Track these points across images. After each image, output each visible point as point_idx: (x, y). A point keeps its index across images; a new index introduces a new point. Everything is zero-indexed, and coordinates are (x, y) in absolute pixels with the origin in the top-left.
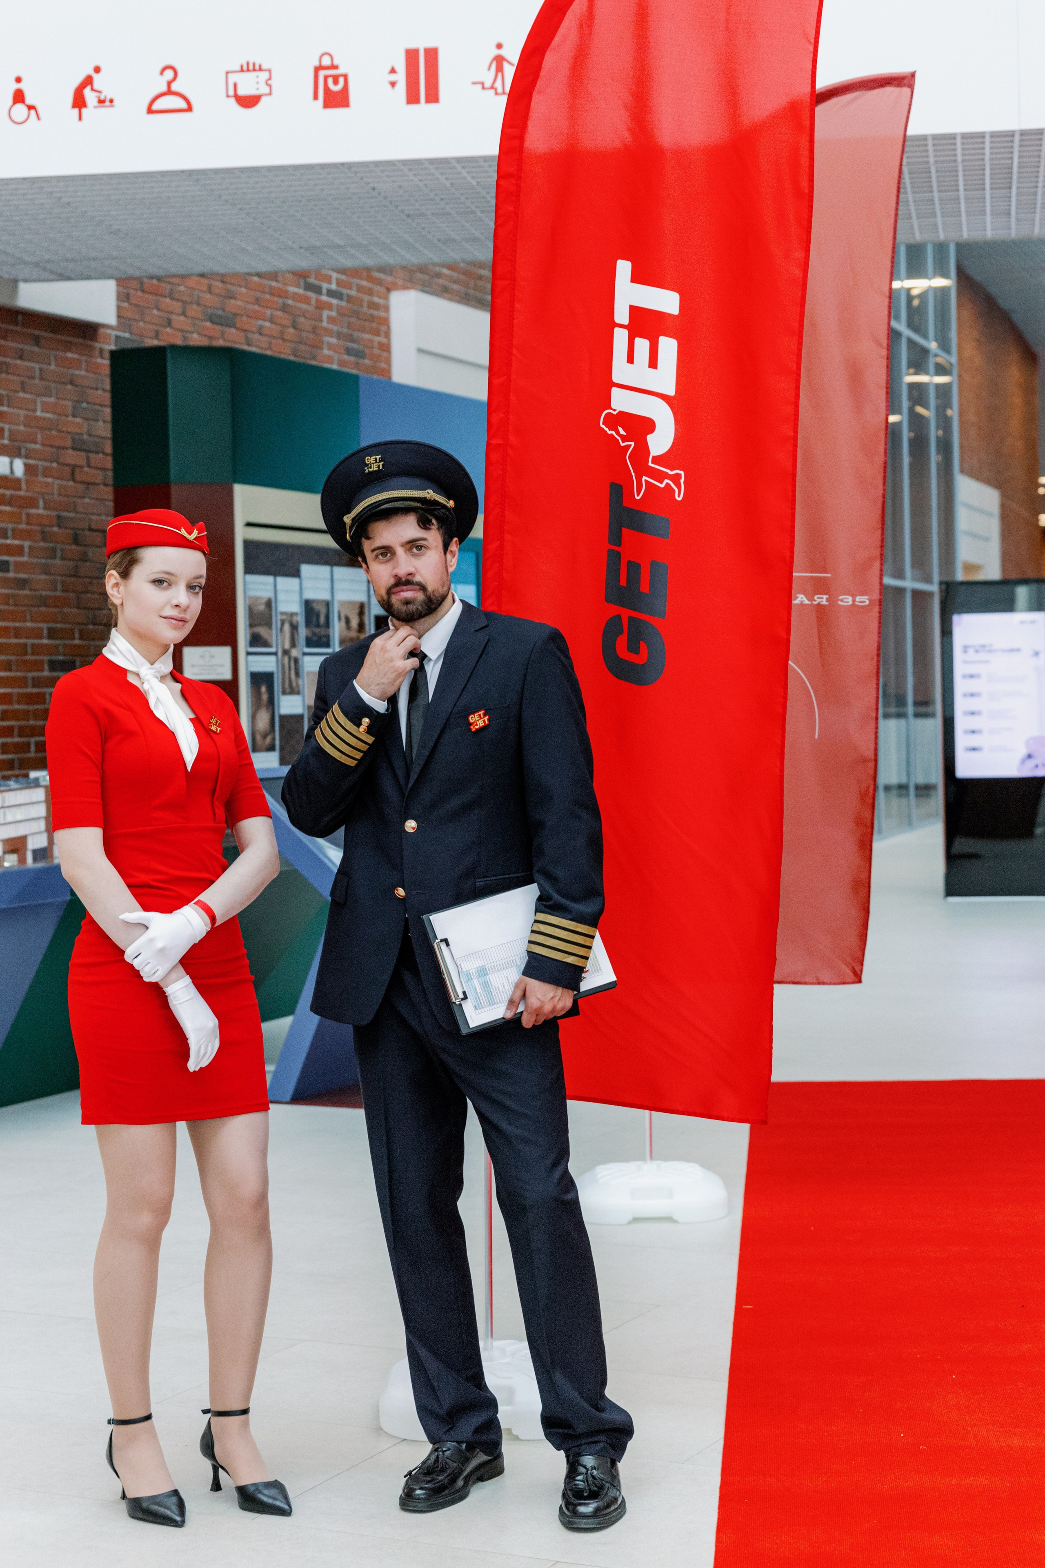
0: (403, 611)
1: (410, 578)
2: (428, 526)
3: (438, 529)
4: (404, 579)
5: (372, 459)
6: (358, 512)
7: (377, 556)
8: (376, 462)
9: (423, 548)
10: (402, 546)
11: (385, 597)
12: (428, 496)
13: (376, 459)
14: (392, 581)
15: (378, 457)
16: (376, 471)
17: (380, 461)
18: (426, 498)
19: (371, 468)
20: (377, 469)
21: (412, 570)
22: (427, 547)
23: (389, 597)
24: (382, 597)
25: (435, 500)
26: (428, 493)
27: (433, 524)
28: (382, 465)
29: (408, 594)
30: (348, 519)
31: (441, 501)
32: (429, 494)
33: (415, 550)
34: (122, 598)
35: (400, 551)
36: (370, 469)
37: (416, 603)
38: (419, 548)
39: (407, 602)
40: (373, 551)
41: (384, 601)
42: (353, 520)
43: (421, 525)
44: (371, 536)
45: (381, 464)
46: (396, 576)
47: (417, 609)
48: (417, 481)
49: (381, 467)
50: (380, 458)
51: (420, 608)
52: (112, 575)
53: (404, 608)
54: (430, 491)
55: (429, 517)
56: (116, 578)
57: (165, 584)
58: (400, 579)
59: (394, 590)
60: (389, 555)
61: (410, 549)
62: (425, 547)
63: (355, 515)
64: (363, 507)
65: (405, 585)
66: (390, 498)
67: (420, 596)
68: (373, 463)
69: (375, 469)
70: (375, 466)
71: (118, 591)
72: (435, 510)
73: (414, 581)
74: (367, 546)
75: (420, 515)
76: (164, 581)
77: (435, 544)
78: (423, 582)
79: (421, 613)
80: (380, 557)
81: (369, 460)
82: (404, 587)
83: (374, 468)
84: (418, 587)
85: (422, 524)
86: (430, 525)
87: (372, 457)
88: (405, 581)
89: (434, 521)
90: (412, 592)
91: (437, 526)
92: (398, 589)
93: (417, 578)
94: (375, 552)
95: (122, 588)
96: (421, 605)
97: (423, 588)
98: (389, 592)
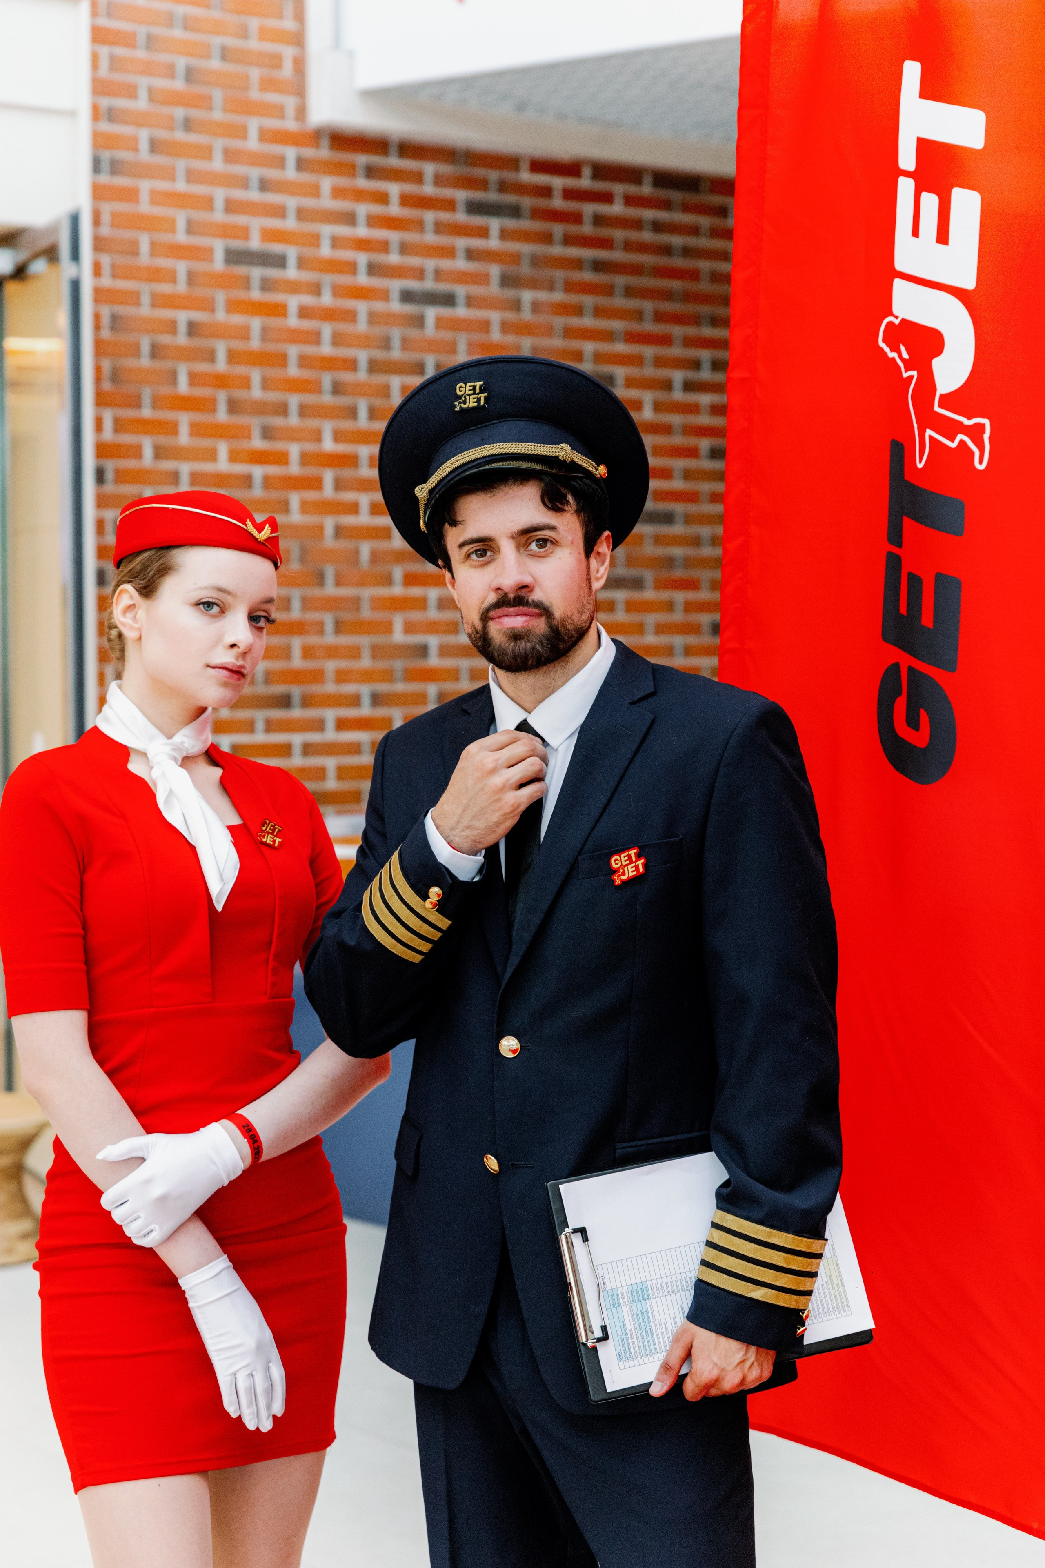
0: (509, 650)
1: (523, 593)
2: (560, 506)
3: (578, 512)
4: (511, 596)
5: (468, 388)
6: (439, 479)
7: (468, 556)
8: (475, 393)
9: (549, 544)
10: (512, 537)
11: (479, 626)
12: (561, 454)
13: (475, 387)
14: (492, 598)
15: (478, 384)
16: (474, 408)
17: (481, 392)
18: (557, 457)
19: (465, 403)
20: (476, 404)
21: (528, 580)
22: (555, 543)
23: (485, 627)
24: (474, 627)
25: (573, 462)
26: (562, 448)
27: (568, 502)
28: (485, 398)
29: (516, 622)
30: (421, 492)
31: (584, 464)
32: (564, 451)
33: (533, 546)
34: (139, 629)
35: (507, 548)
36: (463, 405)
37: (532, 638)
38: (543, 542)
39: (516, 636)
40: (461, 545)
41: (477, 633)
42: (431, 492)
43: (546, 500)
44: (459, 519)
45: (483, 396)
46: (499, 589)
47: (533, 648)
48: (544, 429)
49: (482, 402)
50: (481, 386)
51: (538, 647)
52: (126, 591)
53: (510, 646)
54: (566, 447)
55: (563, 491)
56: (131, 597)
57: (216, 609)
58: (506, 594)
59: (492, 614)
60: (489, 553)
61: (527, 545)
62: (552, 543)
63: (434, 484)
64: (449, 470)
65: (514, 606)
66: (495, 455)
67: (540, 626)
68: (469, 395)
69: (472, 405)
70: (472, 400)
71: (135, 618)
72: (574, 478)
73: (530, 600)
74: (453, 538)
75: (545, 484)
76: (213, 603)
77: (570, 538)
78: (547, 603)
79: (540, 655)
80: (474, 556)
81: (463, 389)
82: (511, 609)
83: (471, 403)
84: (536, 611)
85: (550, 501)
86: (563, 504)
87: (468, 384)
88: (515, 598)
89: (570, 498)
90: (524, 618)
91: (574, 507)
92: (499, 612)
93: (536, 595)
94: (466, 549)
95: (141, 613)
96: (540, 641)
97: (544, 611)
98: (485, 617)
